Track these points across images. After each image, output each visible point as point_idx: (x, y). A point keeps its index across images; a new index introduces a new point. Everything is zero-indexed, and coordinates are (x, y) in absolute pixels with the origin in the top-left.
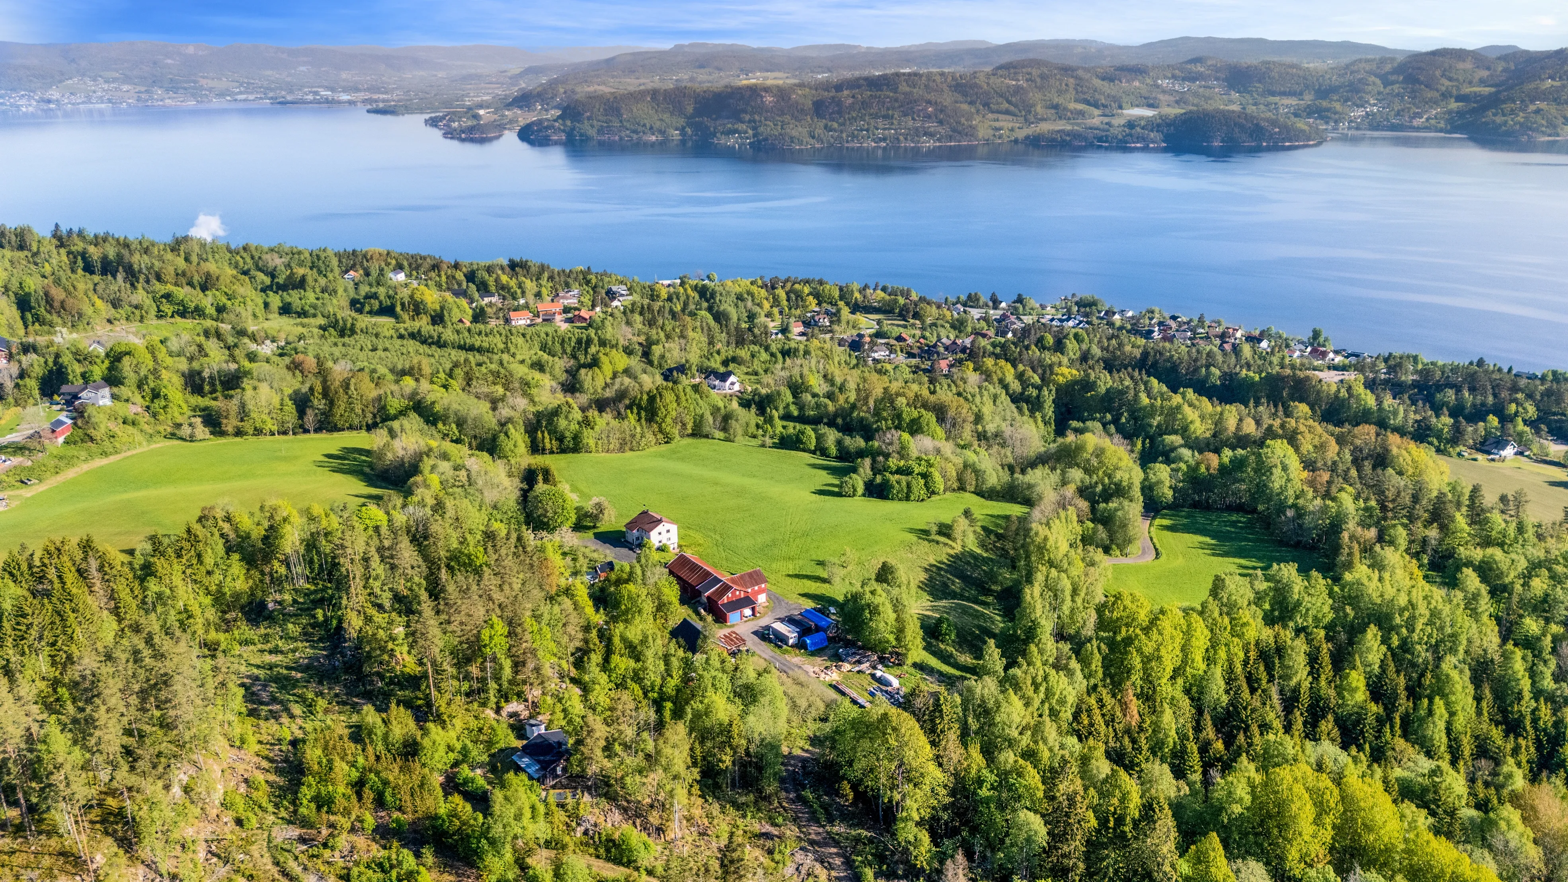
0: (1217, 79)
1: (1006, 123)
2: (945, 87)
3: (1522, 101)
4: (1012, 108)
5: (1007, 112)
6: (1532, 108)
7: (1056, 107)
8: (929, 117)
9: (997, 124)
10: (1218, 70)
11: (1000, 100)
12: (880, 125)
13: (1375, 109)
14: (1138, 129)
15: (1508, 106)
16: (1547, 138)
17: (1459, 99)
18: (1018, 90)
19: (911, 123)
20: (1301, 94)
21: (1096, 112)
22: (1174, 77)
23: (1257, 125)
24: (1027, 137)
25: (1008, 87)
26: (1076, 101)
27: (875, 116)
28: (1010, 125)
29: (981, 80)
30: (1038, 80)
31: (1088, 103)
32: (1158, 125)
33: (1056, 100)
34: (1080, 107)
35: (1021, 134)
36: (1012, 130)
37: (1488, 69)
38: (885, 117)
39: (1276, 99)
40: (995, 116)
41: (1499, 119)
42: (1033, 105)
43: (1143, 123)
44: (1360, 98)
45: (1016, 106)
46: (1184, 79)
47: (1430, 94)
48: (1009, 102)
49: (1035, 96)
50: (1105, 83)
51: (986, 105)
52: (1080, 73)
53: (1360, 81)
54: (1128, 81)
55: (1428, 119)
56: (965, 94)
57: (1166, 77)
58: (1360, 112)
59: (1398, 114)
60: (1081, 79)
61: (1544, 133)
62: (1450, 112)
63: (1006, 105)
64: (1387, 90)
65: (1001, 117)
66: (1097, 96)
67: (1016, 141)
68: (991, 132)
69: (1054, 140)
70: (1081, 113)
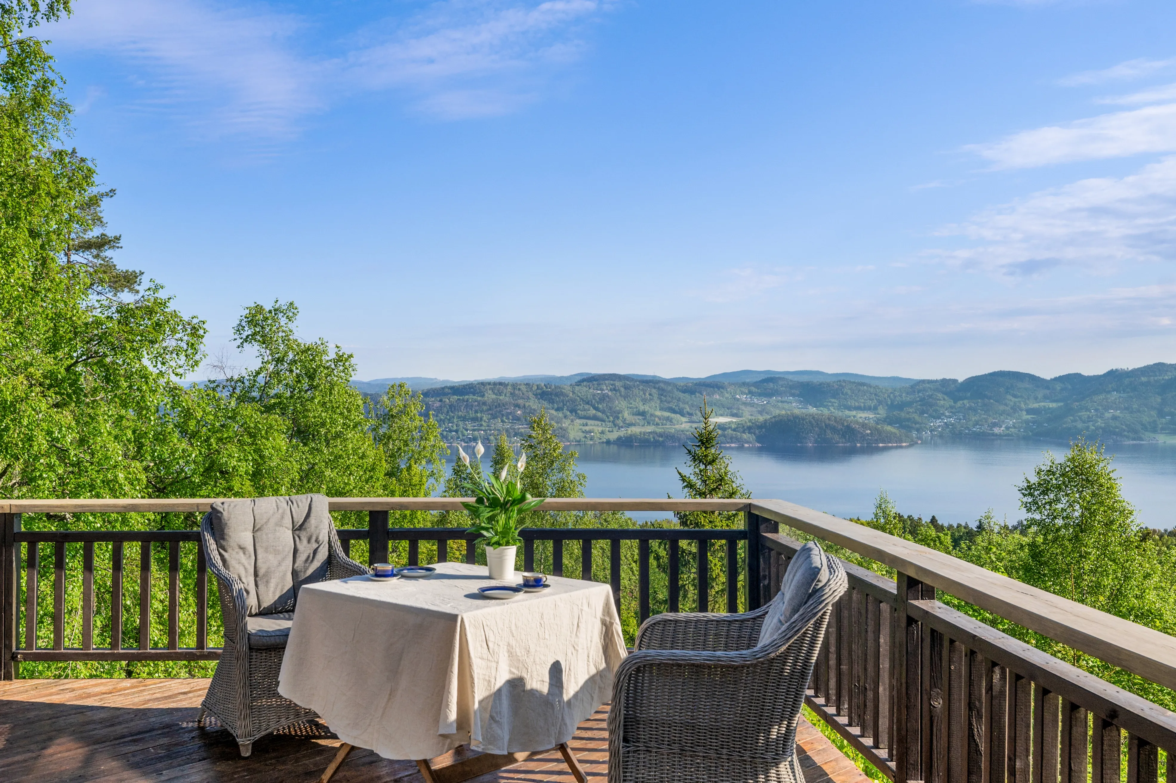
0: (793, 395)
1: (595, 427)
2: (531, 395)
3: (1096, 410)
4: (599, 414)
5: (595, 418)
6: (1107, 415)
7: (643, 414)
8: (518, 419)
9: (587, 428)
10: (791, 387)
11: (587, 407)
12: (469, 427)
13: (952, 420)
14: (730, 431)
15: (1084, 414)
16: (1131, 442)
17: (1029, 411)
18: (603, 398)
19: (500, 425)
20: (875, 408)
21: (684, 419)
22: (750, 392)
23: (848, 427)
24: (619, 439)
25: (594, 395)
26: (662, 409)
27: (464, 419)
28: (600, 429)
29: (567, 389)
30: (622, 389)
31: (674, 411)
32: (749, 428)
33: (642, 408)
34: (667, 414)
35: (613, 436)
36: (603, 432)
37: (1048, 388)
38: (474, 419)
39: (854, 413)
40: (585, 421)
41: (1080, 425)
42: (620, 412)
43: (733, 426)
44: (936, 411)
45: (603, 412)
46: (760, 395)
47: (1002, 408)
48: (596, 409)
49: (621, 404)
50: (686, 395)
51: (573, 411)
52: (662, 385)
53: (930, 396)
54: (708, 395)
55: (1007, 428)
56: (551, 401)
57: (743, 393)
58: (938, 422)
59: (976, 423)
60: (663, 390)
61: (1128, 437)
62: (1027, 422)
63: (593, 412)
64: (959, 404)
65: (590, 422)
66: (681, 405)
67: (608, 442)
68: (582, 435)
69: (647, 441)
70: (668, 419)
